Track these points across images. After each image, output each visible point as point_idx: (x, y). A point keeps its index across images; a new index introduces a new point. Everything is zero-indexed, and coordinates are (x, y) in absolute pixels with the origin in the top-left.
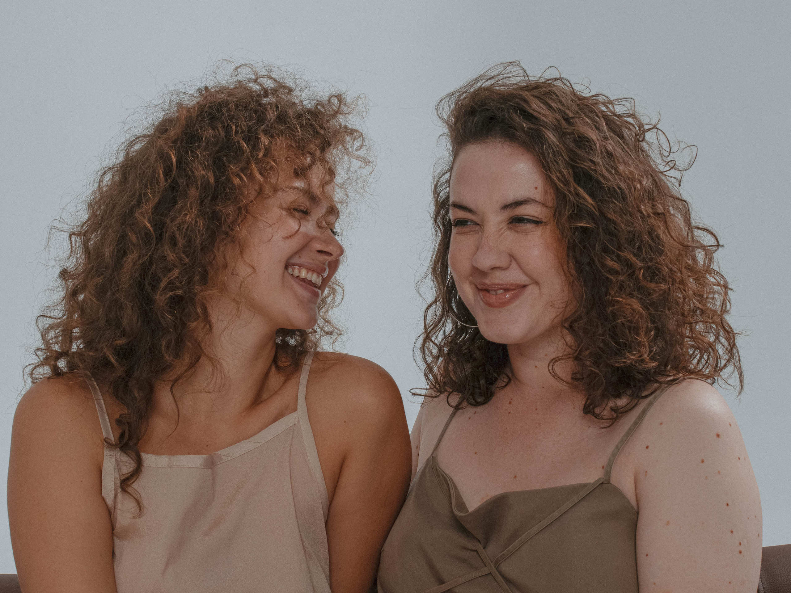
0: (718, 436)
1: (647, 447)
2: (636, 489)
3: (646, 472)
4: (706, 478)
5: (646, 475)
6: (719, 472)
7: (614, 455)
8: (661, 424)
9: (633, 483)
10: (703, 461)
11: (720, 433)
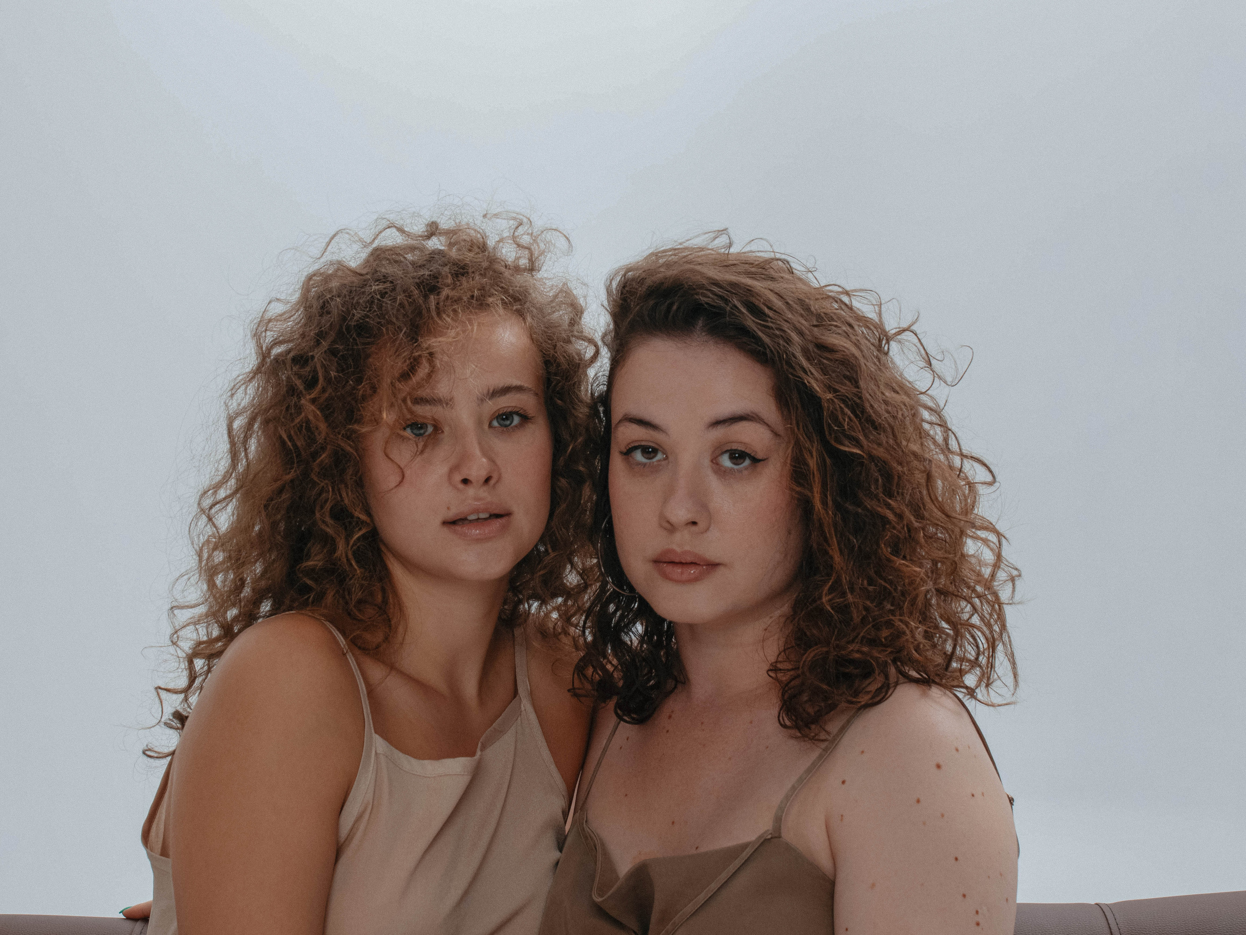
0: (939, 766)
1: (843, 782)
2: (829, 837)
3: (842, 816)
4: (924, 824)
5: (842, 820)
6: (943, 816)
7: (789, 798)
8: (863, 752)
9: (824, 827)
10: (918, 801)
11: (941, 763)
